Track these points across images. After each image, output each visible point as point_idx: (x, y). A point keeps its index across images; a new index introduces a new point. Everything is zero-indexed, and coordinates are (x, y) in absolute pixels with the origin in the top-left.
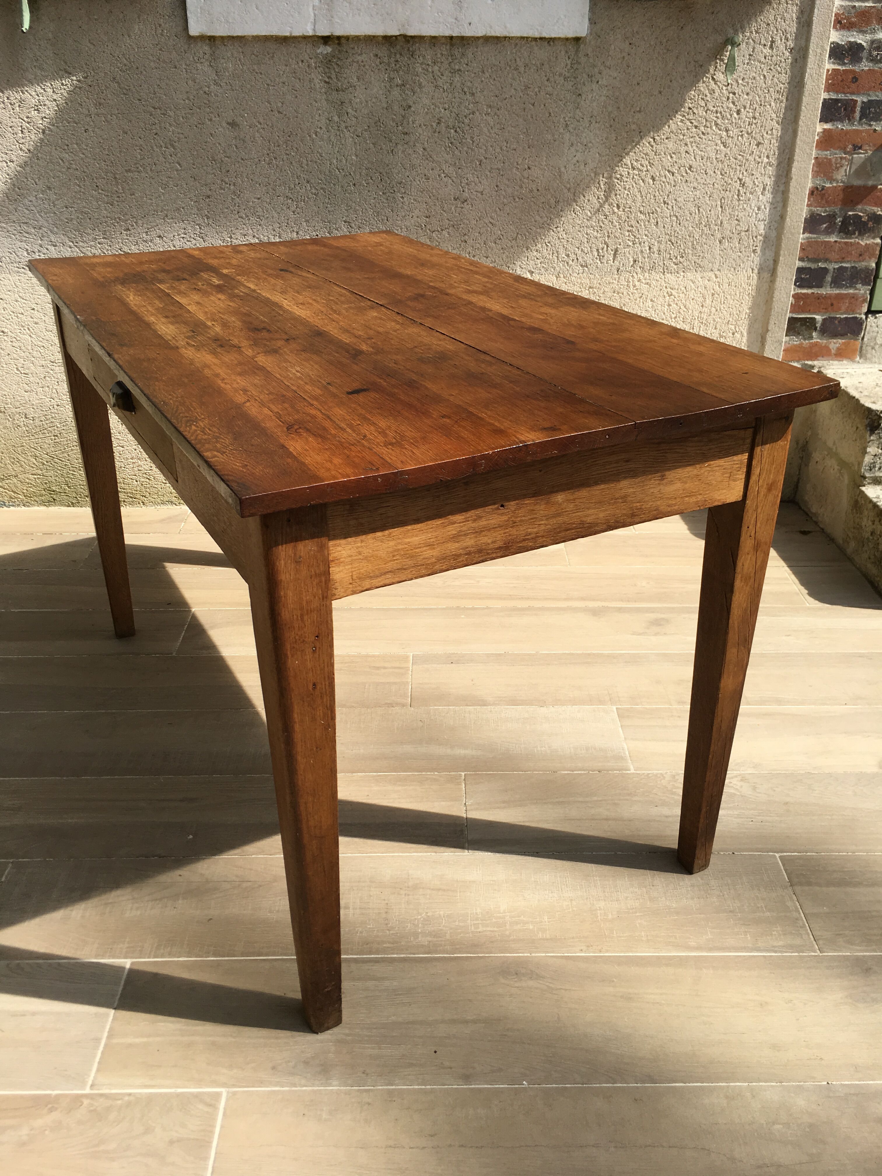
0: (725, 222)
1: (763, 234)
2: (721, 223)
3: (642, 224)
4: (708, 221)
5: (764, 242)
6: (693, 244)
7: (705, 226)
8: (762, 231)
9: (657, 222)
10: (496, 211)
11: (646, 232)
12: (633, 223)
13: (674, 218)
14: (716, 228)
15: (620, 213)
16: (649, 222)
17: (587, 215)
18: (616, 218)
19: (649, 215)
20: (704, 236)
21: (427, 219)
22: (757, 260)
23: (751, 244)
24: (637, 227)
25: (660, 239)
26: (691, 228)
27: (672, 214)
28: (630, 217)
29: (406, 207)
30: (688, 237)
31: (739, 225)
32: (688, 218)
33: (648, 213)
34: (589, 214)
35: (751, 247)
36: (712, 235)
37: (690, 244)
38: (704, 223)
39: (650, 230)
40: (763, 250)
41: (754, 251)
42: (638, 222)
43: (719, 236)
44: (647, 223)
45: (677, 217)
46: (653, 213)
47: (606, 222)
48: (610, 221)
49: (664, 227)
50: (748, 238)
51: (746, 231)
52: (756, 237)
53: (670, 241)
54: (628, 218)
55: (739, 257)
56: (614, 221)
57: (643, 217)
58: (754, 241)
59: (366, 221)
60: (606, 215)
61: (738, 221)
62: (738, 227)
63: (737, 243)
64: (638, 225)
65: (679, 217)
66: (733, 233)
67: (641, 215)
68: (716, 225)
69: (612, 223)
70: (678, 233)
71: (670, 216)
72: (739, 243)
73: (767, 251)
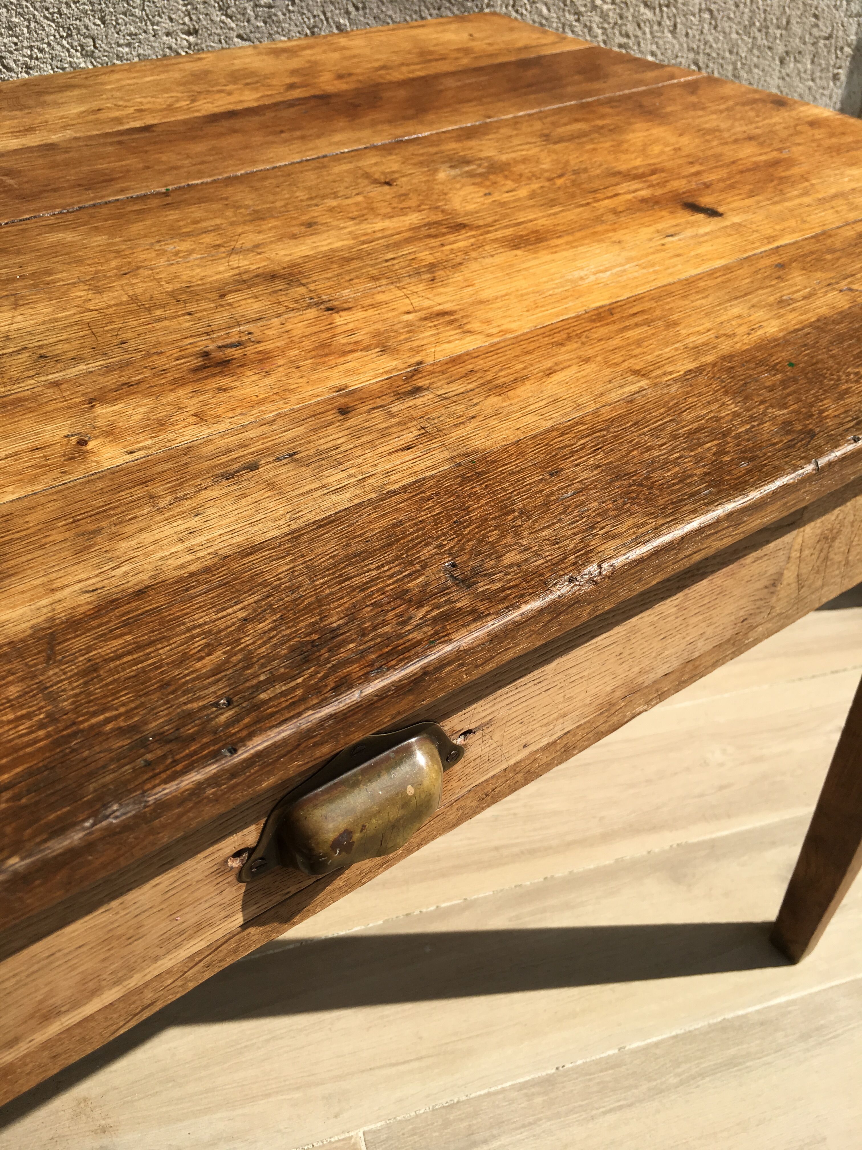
0: (793, 21)
1: (855, 42)
2: (788, 22)
3: (647, 30)
4: (765, 20)
5: (854, 58)
6: (735, 69)
7: (760, 31)
8: (853, 38)
9: (675, 26)
10: (348, 13)
11: (654, 48)
12: (630, 28)
13: (707, 16)
14: (778, 33)
15: (605, 7)
16: (659, 24)
17: (541, 15)
18: (597, 19)
19: (661, 11)
20: (755, 51)
21: (191, 39)
22: (838, 92)
23: (832, 63)
24: (636, 37)
25: (679, 60)
26: (734, 36)
27: (703, 6)
28: (626, 14)
29: (137, 12)
30: (727, 55)
31: (817, 25)
32: (732, 16)
33: (660, 6)
34: (545, 11)
35: (831, 69)
36: (770, 48)
37: (730, 68)
38: (758, 24)
39: (661, 42)
40: (851, 73)
41: (835, 77)
42: (639, 26)
43: (780, 49)
44: (656, 27)
45: (711, 12)
46: (668, 6)
47: (578, 28)
48: (585, 26)
49: (687, 35)
50: (829, 52)
51: (827, 38)
52: (842, 49)
53: (696, 64)
54: (621, 17)
55: (810, 89)
56: (594, 26)
57: (648, 14)
58: (837, 57)
59: (41, 50)
60: (578, 13)
61: (816, 16)
62: (815, 31)
63: (809, 62)
64: (639, 33)
65: (715, 13)
66: (805, 43)
67: (647, 11)
68: (778, 27)
69: (590, 29)
70: (711, 47)
71: (700, 10)
72: (813, 62)
73: (855, 76)
